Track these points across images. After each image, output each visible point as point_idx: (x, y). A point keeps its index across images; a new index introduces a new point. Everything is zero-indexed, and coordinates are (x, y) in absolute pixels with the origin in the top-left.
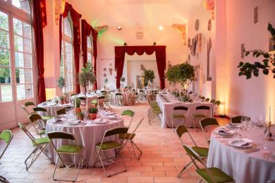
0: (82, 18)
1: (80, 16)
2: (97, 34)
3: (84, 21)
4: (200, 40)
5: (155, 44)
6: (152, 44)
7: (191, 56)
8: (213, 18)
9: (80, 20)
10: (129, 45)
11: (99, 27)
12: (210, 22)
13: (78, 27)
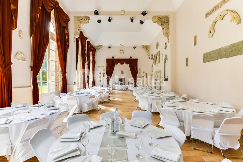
0: (88, 40)
1: (87, 38)
2: (95, 50)
3: (88, 42)
4: (160, 55)
5: (131, 57)
6: (129, 58)
7: (153, 65)
8: (168, 42)
9: (87, 41)
10: (115, 58)
11: (97, 46)
12: (166, 44)
13: (85, 46)
